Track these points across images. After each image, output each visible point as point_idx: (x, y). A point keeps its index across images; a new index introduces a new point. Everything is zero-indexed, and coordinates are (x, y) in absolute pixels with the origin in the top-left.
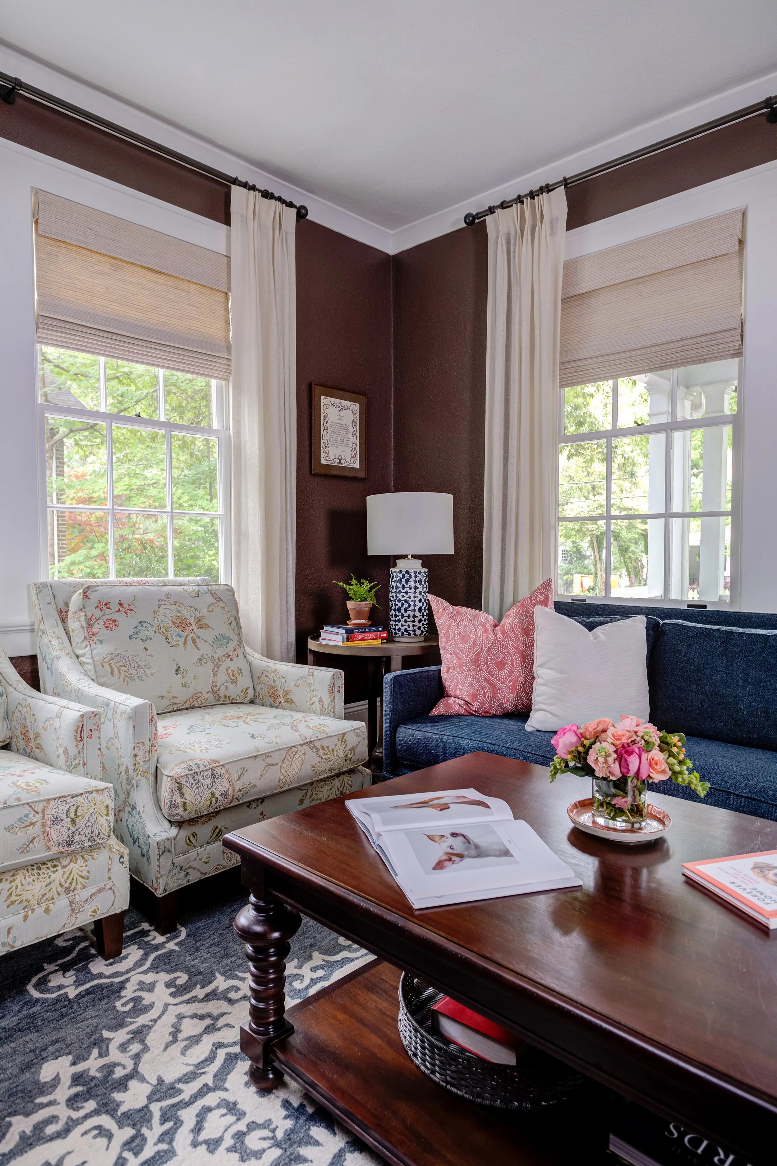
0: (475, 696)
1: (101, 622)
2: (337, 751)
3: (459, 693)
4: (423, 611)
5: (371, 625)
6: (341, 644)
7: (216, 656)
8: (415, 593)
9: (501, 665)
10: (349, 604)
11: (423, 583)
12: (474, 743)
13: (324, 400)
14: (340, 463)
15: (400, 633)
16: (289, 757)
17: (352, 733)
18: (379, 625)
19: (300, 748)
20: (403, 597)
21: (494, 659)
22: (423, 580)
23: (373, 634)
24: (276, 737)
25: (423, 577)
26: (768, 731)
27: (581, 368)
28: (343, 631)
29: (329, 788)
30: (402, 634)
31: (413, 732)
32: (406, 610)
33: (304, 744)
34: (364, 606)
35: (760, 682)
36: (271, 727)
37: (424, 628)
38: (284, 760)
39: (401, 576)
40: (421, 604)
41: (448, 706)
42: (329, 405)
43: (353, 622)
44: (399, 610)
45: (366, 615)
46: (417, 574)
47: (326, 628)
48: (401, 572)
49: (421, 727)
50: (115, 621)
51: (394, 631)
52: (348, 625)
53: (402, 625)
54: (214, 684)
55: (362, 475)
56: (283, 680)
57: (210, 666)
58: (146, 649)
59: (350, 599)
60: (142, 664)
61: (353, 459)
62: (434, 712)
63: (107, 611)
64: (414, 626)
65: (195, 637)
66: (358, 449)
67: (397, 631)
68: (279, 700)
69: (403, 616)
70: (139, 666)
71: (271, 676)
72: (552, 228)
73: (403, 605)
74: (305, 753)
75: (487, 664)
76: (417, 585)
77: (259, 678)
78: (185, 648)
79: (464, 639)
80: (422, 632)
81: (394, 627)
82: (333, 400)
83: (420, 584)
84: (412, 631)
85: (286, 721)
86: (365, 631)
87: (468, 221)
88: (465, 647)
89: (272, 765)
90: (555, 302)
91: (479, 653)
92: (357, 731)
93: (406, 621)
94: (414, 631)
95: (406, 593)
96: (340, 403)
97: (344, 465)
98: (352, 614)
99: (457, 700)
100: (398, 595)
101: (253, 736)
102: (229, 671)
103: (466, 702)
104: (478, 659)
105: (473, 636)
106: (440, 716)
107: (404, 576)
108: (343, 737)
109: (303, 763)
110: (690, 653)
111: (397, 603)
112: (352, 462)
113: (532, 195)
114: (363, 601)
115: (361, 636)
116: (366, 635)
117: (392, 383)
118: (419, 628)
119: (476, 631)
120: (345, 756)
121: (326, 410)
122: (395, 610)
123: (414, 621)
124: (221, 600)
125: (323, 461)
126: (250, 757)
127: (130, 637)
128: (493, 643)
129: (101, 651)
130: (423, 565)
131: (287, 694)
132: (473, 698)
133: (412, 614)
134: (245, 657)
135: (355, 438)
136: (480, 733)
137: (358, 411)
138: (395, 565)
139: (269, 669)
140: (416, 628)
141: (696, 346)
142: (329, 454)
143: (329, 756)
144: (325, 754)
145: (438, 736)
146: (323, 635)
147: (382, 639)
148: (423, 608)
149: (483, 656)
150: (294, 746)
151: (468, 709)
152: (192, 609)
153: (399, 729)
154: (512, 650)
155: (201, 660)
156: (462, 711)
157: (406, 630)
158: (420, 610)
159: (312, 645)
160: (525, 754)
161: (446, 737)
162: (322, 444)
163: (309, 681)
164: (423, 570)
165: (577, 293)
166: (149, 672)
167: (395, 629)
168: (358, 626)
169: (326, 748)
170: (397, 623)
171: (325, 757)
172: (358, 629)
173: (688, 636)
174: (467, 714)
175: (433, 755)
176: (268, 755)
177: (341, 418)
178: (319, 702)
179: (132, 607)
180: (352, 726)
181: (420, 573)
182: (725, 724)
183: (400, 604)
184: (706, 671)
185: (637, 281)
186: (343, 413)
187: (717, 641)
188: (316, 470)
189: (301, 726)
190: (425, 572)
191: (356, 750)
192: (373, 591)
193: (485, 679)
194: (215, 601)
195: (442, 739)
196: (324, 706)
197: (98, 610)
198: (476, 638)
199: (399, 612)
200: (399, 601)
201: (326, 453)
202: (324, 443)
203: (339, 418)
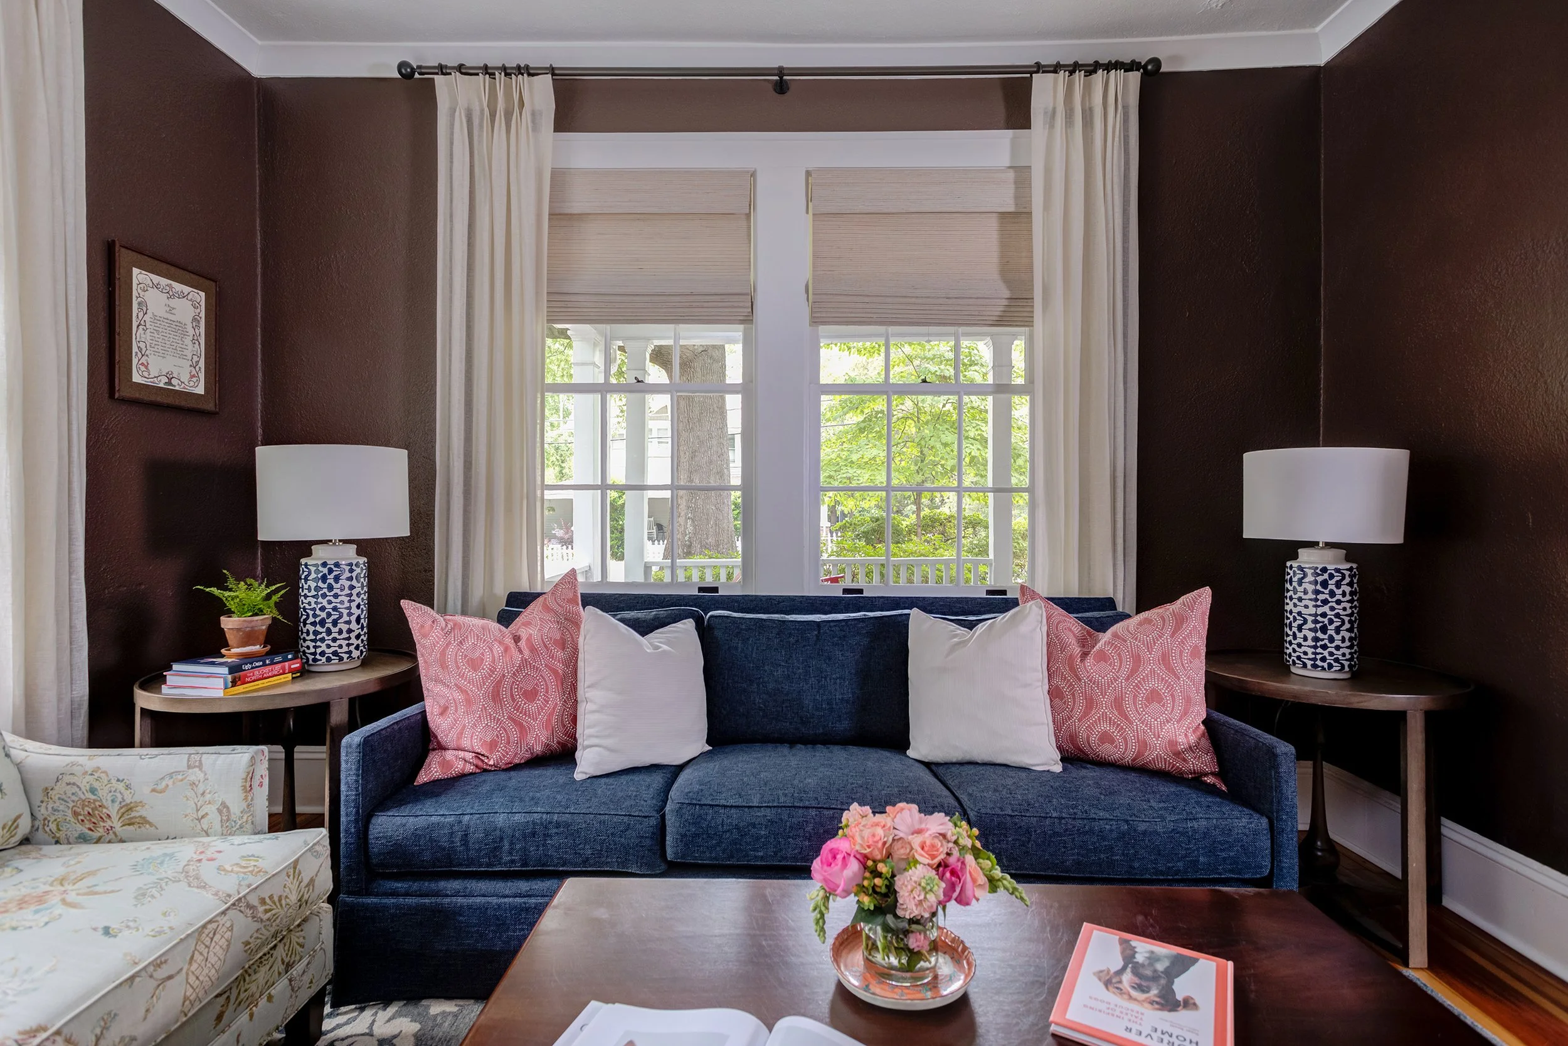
0: (493, 745)
2: (286, 897)
3: (466, 743)
4: (362, 621)
5: (271, 653)
6: (220, 694)
8: (350, 595)
9: (531, 695)
10: (227, 623)
11: (362, 580)
12: (517, 817)
13: (139, 276)
14: (169, 383)
15: (324, 659)
16: (201, 948)
17: (309, 854)
18: (288, 652)
19: (223, 920)
20: (330, 602)
21: (521, 688)
22: (362, 575)
23: (278, 667)
24: (165, 914)
25: (361, 571)
26: (832, 724)
27: (569, 305)
28: (225, 670)
29: (268, 967)
30: (329, 659)
31: (404, 820)
32: (335, 623)
33: (228, 909)
34: (260, 623)
35: (821, 672)
36: (141, 895)
37: (364, 646)
38: (192, 957)
39: (325, 571)
40: (359, 611)
41: (445, 764)
42: (148, 286)
43: (234, 651)
44: (322, 623)
45: (262, 638)
46: (354, 567)
47: (176, 667)
48: (324, 564)
49: (417, 809)
51: (311, 657)
52: (223, 656)
53: (329, 646)
55: (210, 406)
56: (121, 786)
59: (229, 613)
61: (194, 379)
62: (423, 778)
64: (348, 645)
66: (202, 364)
67: (318, 657)
68: (108, 824)
69: (329, 632)
71: (84, 783)
72: (533, 121)
73: (329, 615)
74: (232, 926)
75: (512, 696)
76: (353, 582)
77: (46, 791)
79: (475, 664)
80: (362, 652)
81: (312, 650)
82: (156, 279)
83: (358, 582)
84: (345, 653)
85: (169, 870)
86: (264, 665)
87: (403, 71)
88: (476, 676)
89: (170, 977)
90: (539, 216)
91: (500, 682)
92: (317, 848)
93: (334, 640)
94: (350, 652)
95: (336, 596)
96: (170, 286)
97: (177, 388)
98: (231, 638)
99: (461, 754)
100: (320, 600)
101: (107, 931)
103: (478, 755)
104: (498, 691)
105: (488, 659)
106: (434, 781)
107: (331, 571)
108: (295, 868)
109: (228, 946)
110: (747, 648)
111: (318, 612)
112: (192, 384)
113: (507, 72)
114: (256, 615)
115: (257, 673)
116: (266, 670)
117: (259, 270)
118: (357, 648)
119: (492, 651)
120: (300, 900)
121: (142, 294)
122: (314, 624)
123: (349, 638)
125: (136, 378)
126: (121, 984)
128: (520, 666)
130: (359, 553)
131: (131, 809)
132: (491, 747)
133: (345, 627)
134: (7, 755)
135: (197, 345)
136: (521, 800)
137: (203, 304)
139: (75, 769)
140: (352, 648)
141: (706, 305)
142: (149, 367)
143: (273, 912)
144: (266, 911)
145: (452, 819)
146: (171, 678)
147: (292, 671)
148: (362, 617)
149: (506, 685)
150: (210, 922)
151: (480, 763)
153: (374, 821)
154: (546, 673)
156: (470, 768)
157: (335, 653)
158: (358, 620)
159: (144, 700)
160: (602, 817)
161: (467, 818)
162: (135, 349)
163: (192, 778)
164: (363, 560)
165: (566, 212)
167: (314, 654)
168: (249, 658)
169: (268, 901)
170: (319, 643)
171: (269, 915)
172: (251, 663)
173: (741, 629)
174: (478, 771)
175: (444, 849)
176: (158, 963)
177: (171, 310)
178: (220, 811)
180: (306, 843)
181: (357, 565)
182: (791, 723)
183: (323, 615)
184: (766, 668)
185: (638, 216)
186: (175, 302)
187: (772, 633)
188: (123, 392)
189: (208, 872)
190: (364, 563)
191: (316, 883)
192: (275, 598)
193: (509, 718)
195: (460, 822)
196: (233, 817)
198: (494, 661)
199: (323, 627)
200: (323, 609)
201: (143, 364)
202: (139, 347)
203: (168, 309)
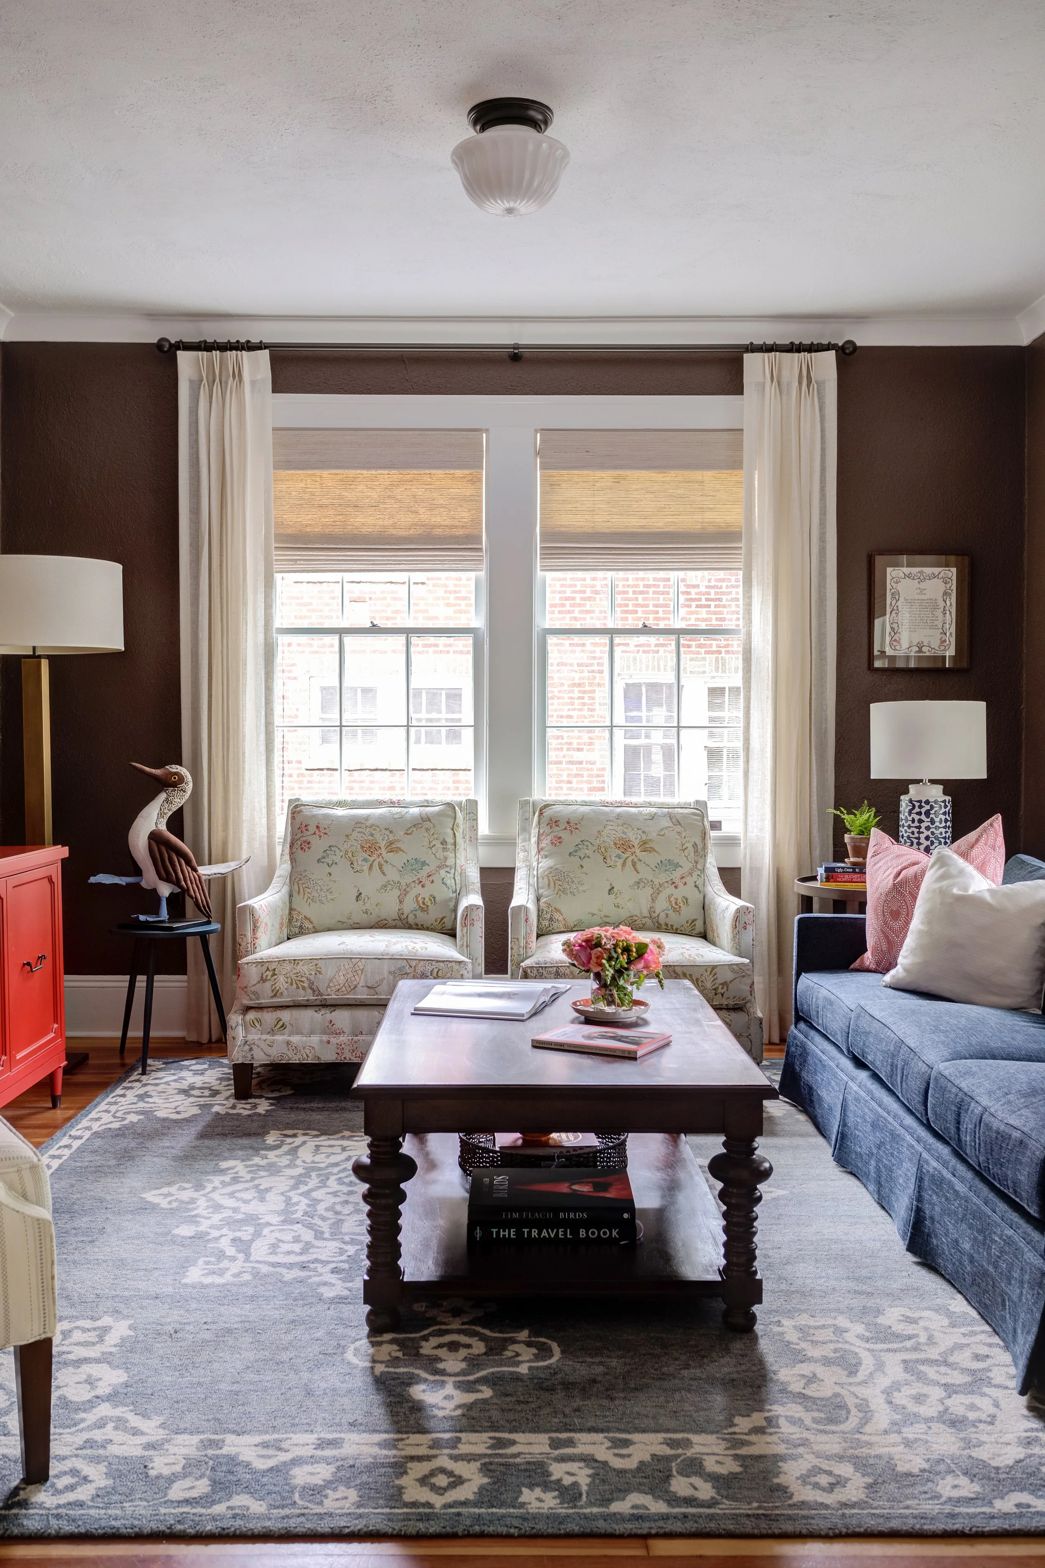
1: (549, 838)
2: (702, 981)
7: (656, 882)
10: (847, 838)
13: (894, 572)
14: (920, 651)
20: (914, 833)
25: (942, 808)
42: (900, 578)
46: (923, 804)
50: (560, 838)
52: (844, 863)
54: (651, 910)
55: (960, 664)
57: (649, 891)
58: (582, 867)
60: (576, 880)
61: (946, 644)
63: (557, 828)
65: (636, 860)
66: (951, 629)
70: (573, 882)
76: (923, 817)
78: (622, 870)
82: (908, 570)
96: (920, 572)
97: (928, 654)
98: (849, 850)
102: (672, 899)
108: (713, 969)
112: (943, 648)
120: (714, 990)
121: (895, 585)
124: (680, 824)
125: (890, 653)
127: (570, 854)
129: (546, 863)
130: (945, 793)
135: (948, 614)
137: (954, 578)
138: (906, 792)
152: (640, 832)
155: (639, 883)
162: (888, 630)
164: (948, 798)
166: (581, 888)
177: (922, 591)
179: (578, 826)
186: (923, 585)
191: (730, 986)
194: (671, 825)
197: (549, 827)
201: (895, 640)
202: (892, 628)
203: (918, 591)
